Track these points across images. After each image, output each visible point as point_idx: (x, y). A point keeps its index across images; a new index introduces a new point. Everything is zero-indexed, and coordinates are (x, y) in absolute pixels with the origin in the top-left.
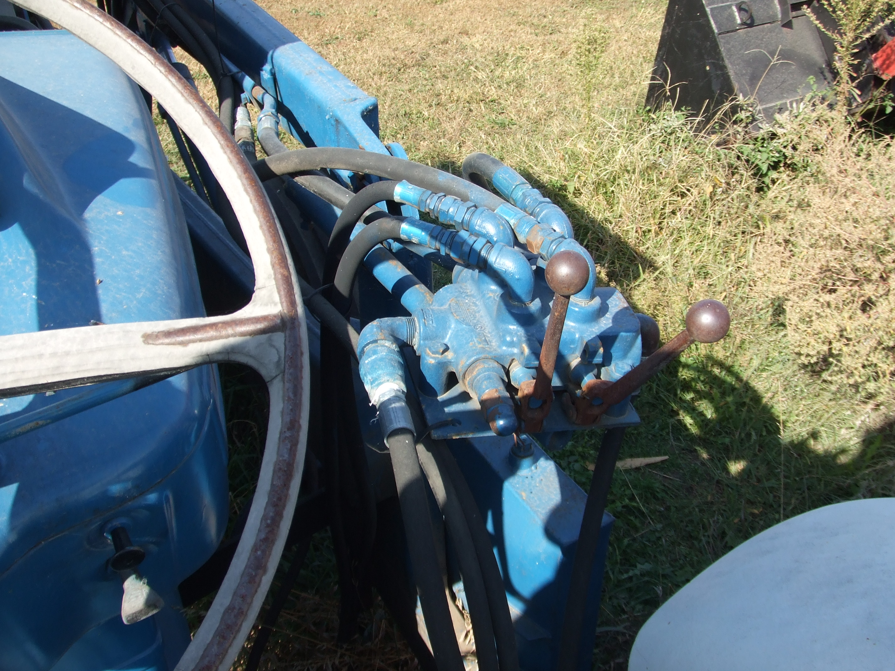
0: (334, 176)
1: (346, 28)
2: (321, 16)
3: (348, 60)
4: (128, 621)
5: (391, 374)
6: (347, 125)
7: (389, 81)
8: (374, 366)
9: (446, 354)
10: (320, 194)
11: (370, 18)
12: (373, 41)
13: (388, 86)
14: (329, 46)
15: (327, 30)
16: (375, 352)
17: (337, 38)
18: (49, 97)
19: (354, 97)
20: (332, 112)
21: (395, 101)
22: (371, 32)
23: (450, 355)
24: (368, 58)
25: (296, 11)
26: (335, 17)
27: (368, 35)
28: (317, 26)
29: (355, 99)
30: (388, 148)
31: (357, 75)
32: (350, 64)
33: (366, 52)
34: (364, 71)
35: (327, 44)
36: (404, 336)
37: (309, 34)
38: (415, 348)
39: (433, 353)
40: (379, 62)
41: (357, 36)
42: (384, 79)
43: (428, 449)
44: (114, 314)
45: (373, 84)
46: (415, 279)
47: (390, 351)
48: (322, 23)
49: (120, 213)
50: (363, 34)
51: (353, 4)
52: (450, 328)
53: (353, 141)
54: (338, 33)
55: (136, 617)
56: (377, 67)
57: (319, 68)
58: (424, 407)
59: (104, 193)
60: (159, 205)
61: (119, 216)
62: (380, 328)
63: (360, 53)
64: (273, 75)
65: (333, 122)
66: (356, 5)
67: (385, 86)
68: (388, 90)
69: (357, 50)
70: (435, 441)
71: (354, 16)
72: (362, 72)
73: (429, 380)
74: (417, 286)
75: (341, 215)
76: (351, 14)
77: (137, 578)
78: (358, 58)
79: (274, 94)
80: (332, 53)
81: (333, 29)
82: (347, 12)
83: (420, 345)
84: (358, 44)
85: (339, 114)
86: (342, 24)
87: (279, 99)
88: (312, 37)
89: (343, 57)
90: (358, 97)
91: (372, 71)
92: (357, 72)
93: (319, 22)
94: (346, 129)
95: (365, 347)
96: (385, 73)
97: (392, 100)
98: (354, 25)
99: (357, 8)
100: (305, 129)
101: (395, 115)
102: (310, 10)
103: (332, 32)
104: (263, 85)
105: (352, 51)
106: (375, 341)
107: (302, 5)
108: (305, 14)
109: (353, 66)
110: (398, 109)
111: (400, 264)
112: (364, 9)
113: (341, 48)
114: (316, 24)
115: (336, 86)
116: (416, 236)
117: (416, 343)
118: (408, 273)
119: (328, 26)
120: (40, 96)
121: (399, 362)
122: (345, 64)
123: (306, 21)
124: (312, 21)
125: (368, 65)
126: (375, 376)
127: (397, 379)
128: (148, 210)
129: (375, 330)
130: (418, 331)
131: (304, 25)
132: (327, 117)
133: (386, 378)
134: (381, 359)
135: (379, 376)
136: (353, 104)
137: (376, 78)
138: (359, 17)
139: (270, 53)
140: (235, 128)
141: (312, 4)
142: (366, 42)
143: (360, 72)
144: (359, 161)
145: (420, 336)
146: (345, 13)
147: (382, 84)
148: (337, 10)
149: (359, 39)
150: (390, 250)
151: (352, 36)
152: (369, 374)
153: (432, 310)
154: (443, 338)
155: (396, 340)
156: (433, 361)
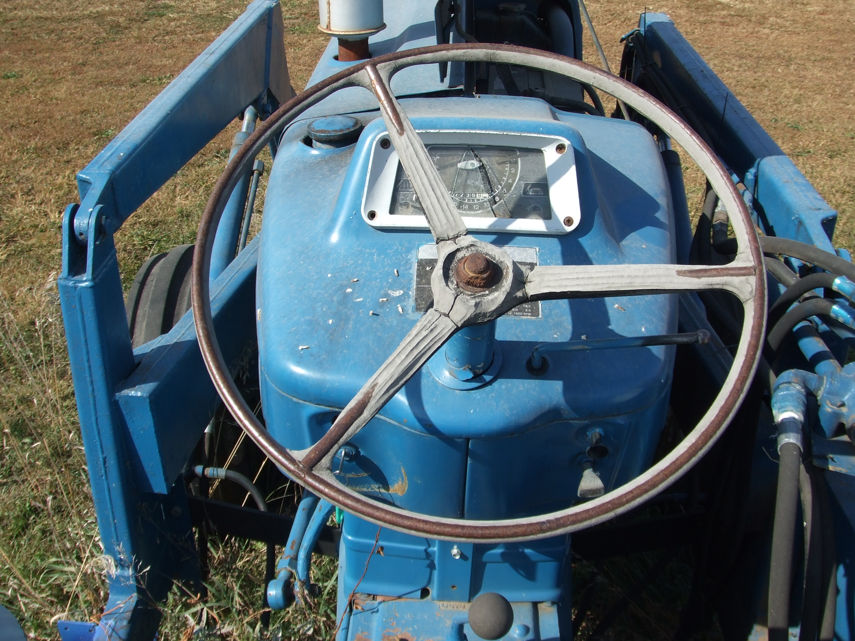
0: (788, 262)
1: (821, 145)
2: (798, 129)
3: (815, 174)
4: (581, 495)
5: (795, 407)
6: (808, 227)
7: (850, 201)
8: (784, 398)
9: (842, 408)
10: (773, 273)
11: (847, 139)
12: (843, 161)
13: (848, 205)
14: (800, 158)
15: (801, 143)
16: (787, 389)
17: (809, 152)
18: (611, 164)
19: (819, 207)
20: (798, 215)
21: (851, 220)
22: (845, 152)
23: (844, 410)
24: (835, 175)
25: (776, 121)
26: (812, 132)
27: (840, 154)
28: (792, 138)
29: (820, 209)
30: (837, 252)
31: (820, 189)
32: (816, 178)
33: (834, 170)
34: (828, 187)
35: (798, 156)
36: (812, 386)
37: (783, 143)
38: (819, 398)
39: (832, 404)
40: (845, 181)
41: (829, 154)
42: (845, 198)
43: (808, 471)
44: (630, 305)
45: (834, 201)
46: (831, 355)
47: (799, 392)
48: (798, 135)
49: (644, 246)
50: (835, 153)
51: (833, 123)
52: (850, 391)
53: (809, 240)
54: (811, 148)
55: (586, 493)
56: (842, 185)
57: (795, 179)
58: (813, 442)
59: (636, 232)
60: (668, 248)
61: (643, 248)
62: (796, 375)
63: (828, 170)
64: (756, 177)
65: (797, 223)
66: (836, 125)
67: (845, 204)
68: (847, 209)
69: (825, 166)
70: (814, 467)
71: (831, 135)
72: (826, 188)
73: (823, 424)
74: (831, 360)
75: (785, 293)
76: (829, 133)
77: (593, 471)
78: (825, 174)
79: (752, 192)
80: (801, 165)
81: (807, 143)
82: (825, 130)
83: (823, 397)
84: (828, 161)
85: (803, 217)
86: (817, 140)
87: (756, 196)
88: (785, 147)
89: (811, 170)
90: (822, 208)
91: (836, 188)
92: (821, 186)
93: (796, 134)
94: (806, 230)
95: (780, 384)
96: (848, 192)
97: (848, 219)
98: (829, 143)
99: (837, 127)
100: (771, 223)
101: (848, 233)
102: (789, 122)
103: (805, 146)
104: (745, 183)
105: (821, 166)
106: (789, 383)
107: (782, 116)
108: (784, 124)
109: (818, 180)
110: (852, 228)
111: (822, 341)
112: (842, 130)
113: (810, 161)
114: (791, 135)
115: (806, 196)
116: (842, 316)
117: (820, 394)
118: (827, 349)
119: (803, 140)
120: (605, 162)
121: (804, 402)
122: (811, 177)
123: (783, 131)
124: (788, 132)
125: (833, 182)
126: (783, 405)
127: (799, 412)
128: (661, 249)
129: (792, 375)
130: (824, 386)
131: (781, 135)
132: (793, 218)
133: (791, 408)
134: (791, 395)
135: (786, 406)
136: (816, 212)
137: (838, 195)
138: (836, 136)
139: (758, 160)
140: (716, 211)
141: (793, 117)
142: (836, 161)
143: (823, 187)
144: (812, 254)
145: (825, 390)
146: (823, 131)
147: (843, 202)
148: (816, 127)
149: (831, 157)
150: (817, 330)
151: (825, 152)
152: (779, 402)
153: (840, 375)
154: (843, 396)
155: (806, 387)
156: (830, 410)
